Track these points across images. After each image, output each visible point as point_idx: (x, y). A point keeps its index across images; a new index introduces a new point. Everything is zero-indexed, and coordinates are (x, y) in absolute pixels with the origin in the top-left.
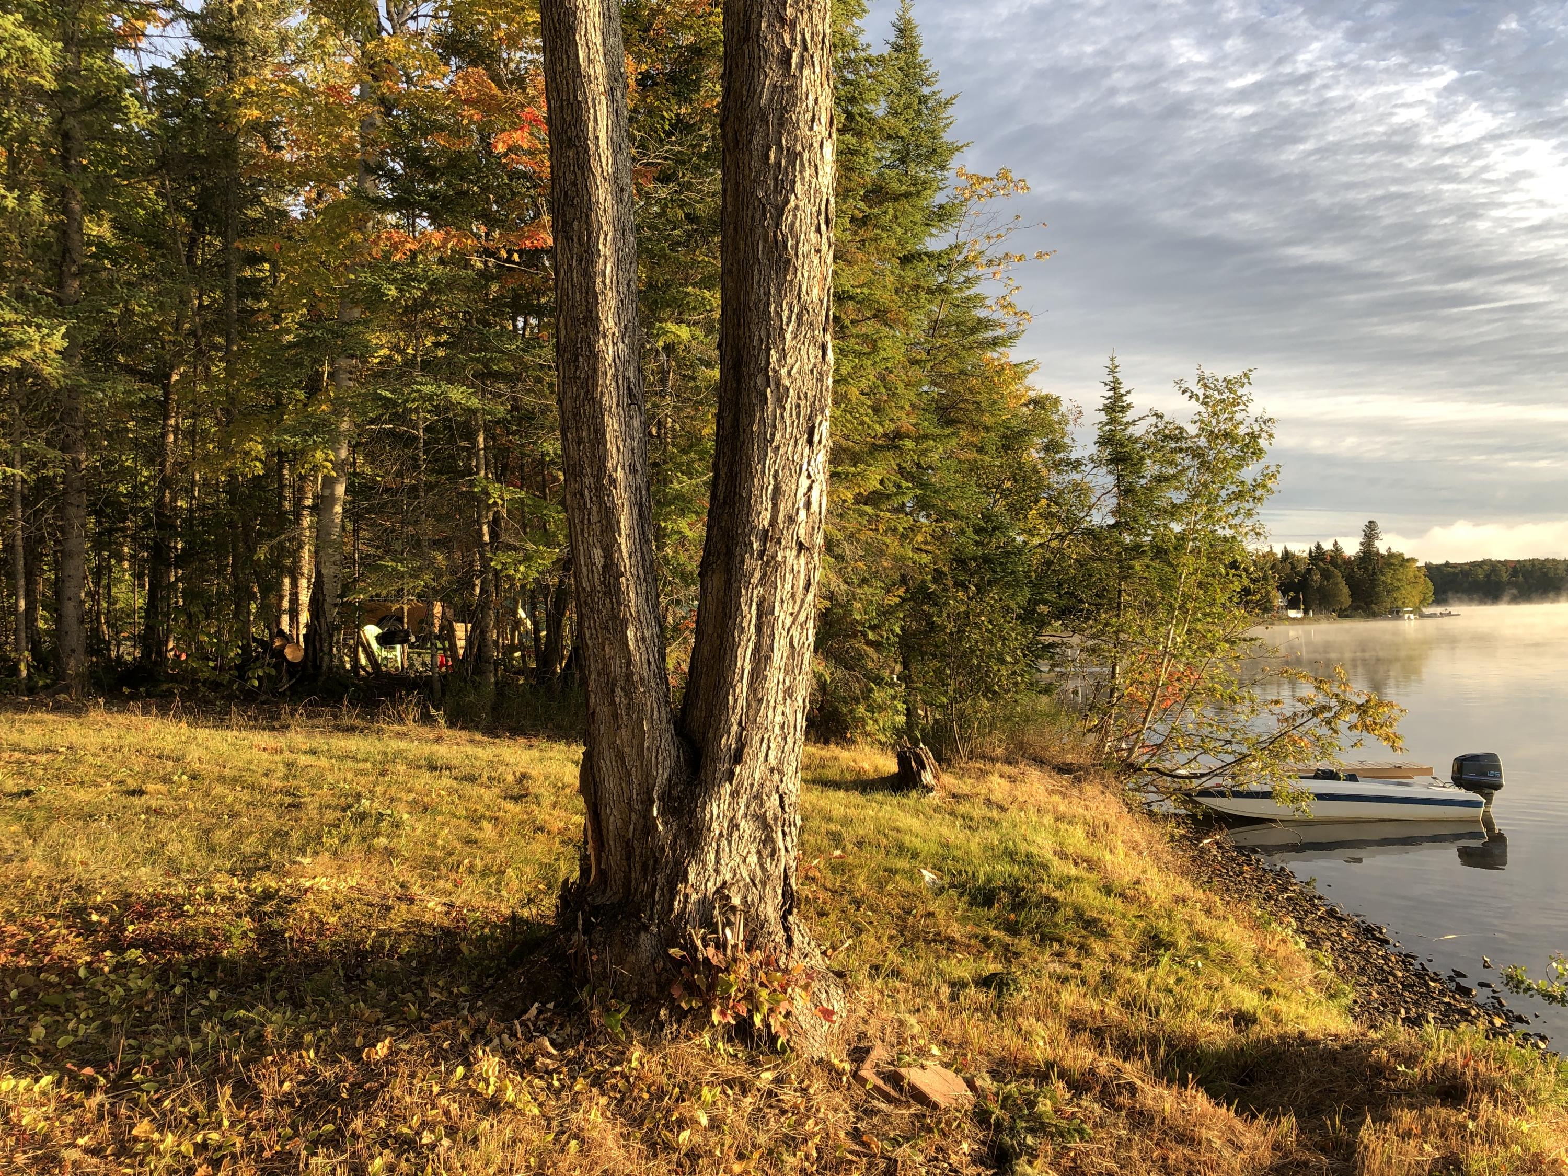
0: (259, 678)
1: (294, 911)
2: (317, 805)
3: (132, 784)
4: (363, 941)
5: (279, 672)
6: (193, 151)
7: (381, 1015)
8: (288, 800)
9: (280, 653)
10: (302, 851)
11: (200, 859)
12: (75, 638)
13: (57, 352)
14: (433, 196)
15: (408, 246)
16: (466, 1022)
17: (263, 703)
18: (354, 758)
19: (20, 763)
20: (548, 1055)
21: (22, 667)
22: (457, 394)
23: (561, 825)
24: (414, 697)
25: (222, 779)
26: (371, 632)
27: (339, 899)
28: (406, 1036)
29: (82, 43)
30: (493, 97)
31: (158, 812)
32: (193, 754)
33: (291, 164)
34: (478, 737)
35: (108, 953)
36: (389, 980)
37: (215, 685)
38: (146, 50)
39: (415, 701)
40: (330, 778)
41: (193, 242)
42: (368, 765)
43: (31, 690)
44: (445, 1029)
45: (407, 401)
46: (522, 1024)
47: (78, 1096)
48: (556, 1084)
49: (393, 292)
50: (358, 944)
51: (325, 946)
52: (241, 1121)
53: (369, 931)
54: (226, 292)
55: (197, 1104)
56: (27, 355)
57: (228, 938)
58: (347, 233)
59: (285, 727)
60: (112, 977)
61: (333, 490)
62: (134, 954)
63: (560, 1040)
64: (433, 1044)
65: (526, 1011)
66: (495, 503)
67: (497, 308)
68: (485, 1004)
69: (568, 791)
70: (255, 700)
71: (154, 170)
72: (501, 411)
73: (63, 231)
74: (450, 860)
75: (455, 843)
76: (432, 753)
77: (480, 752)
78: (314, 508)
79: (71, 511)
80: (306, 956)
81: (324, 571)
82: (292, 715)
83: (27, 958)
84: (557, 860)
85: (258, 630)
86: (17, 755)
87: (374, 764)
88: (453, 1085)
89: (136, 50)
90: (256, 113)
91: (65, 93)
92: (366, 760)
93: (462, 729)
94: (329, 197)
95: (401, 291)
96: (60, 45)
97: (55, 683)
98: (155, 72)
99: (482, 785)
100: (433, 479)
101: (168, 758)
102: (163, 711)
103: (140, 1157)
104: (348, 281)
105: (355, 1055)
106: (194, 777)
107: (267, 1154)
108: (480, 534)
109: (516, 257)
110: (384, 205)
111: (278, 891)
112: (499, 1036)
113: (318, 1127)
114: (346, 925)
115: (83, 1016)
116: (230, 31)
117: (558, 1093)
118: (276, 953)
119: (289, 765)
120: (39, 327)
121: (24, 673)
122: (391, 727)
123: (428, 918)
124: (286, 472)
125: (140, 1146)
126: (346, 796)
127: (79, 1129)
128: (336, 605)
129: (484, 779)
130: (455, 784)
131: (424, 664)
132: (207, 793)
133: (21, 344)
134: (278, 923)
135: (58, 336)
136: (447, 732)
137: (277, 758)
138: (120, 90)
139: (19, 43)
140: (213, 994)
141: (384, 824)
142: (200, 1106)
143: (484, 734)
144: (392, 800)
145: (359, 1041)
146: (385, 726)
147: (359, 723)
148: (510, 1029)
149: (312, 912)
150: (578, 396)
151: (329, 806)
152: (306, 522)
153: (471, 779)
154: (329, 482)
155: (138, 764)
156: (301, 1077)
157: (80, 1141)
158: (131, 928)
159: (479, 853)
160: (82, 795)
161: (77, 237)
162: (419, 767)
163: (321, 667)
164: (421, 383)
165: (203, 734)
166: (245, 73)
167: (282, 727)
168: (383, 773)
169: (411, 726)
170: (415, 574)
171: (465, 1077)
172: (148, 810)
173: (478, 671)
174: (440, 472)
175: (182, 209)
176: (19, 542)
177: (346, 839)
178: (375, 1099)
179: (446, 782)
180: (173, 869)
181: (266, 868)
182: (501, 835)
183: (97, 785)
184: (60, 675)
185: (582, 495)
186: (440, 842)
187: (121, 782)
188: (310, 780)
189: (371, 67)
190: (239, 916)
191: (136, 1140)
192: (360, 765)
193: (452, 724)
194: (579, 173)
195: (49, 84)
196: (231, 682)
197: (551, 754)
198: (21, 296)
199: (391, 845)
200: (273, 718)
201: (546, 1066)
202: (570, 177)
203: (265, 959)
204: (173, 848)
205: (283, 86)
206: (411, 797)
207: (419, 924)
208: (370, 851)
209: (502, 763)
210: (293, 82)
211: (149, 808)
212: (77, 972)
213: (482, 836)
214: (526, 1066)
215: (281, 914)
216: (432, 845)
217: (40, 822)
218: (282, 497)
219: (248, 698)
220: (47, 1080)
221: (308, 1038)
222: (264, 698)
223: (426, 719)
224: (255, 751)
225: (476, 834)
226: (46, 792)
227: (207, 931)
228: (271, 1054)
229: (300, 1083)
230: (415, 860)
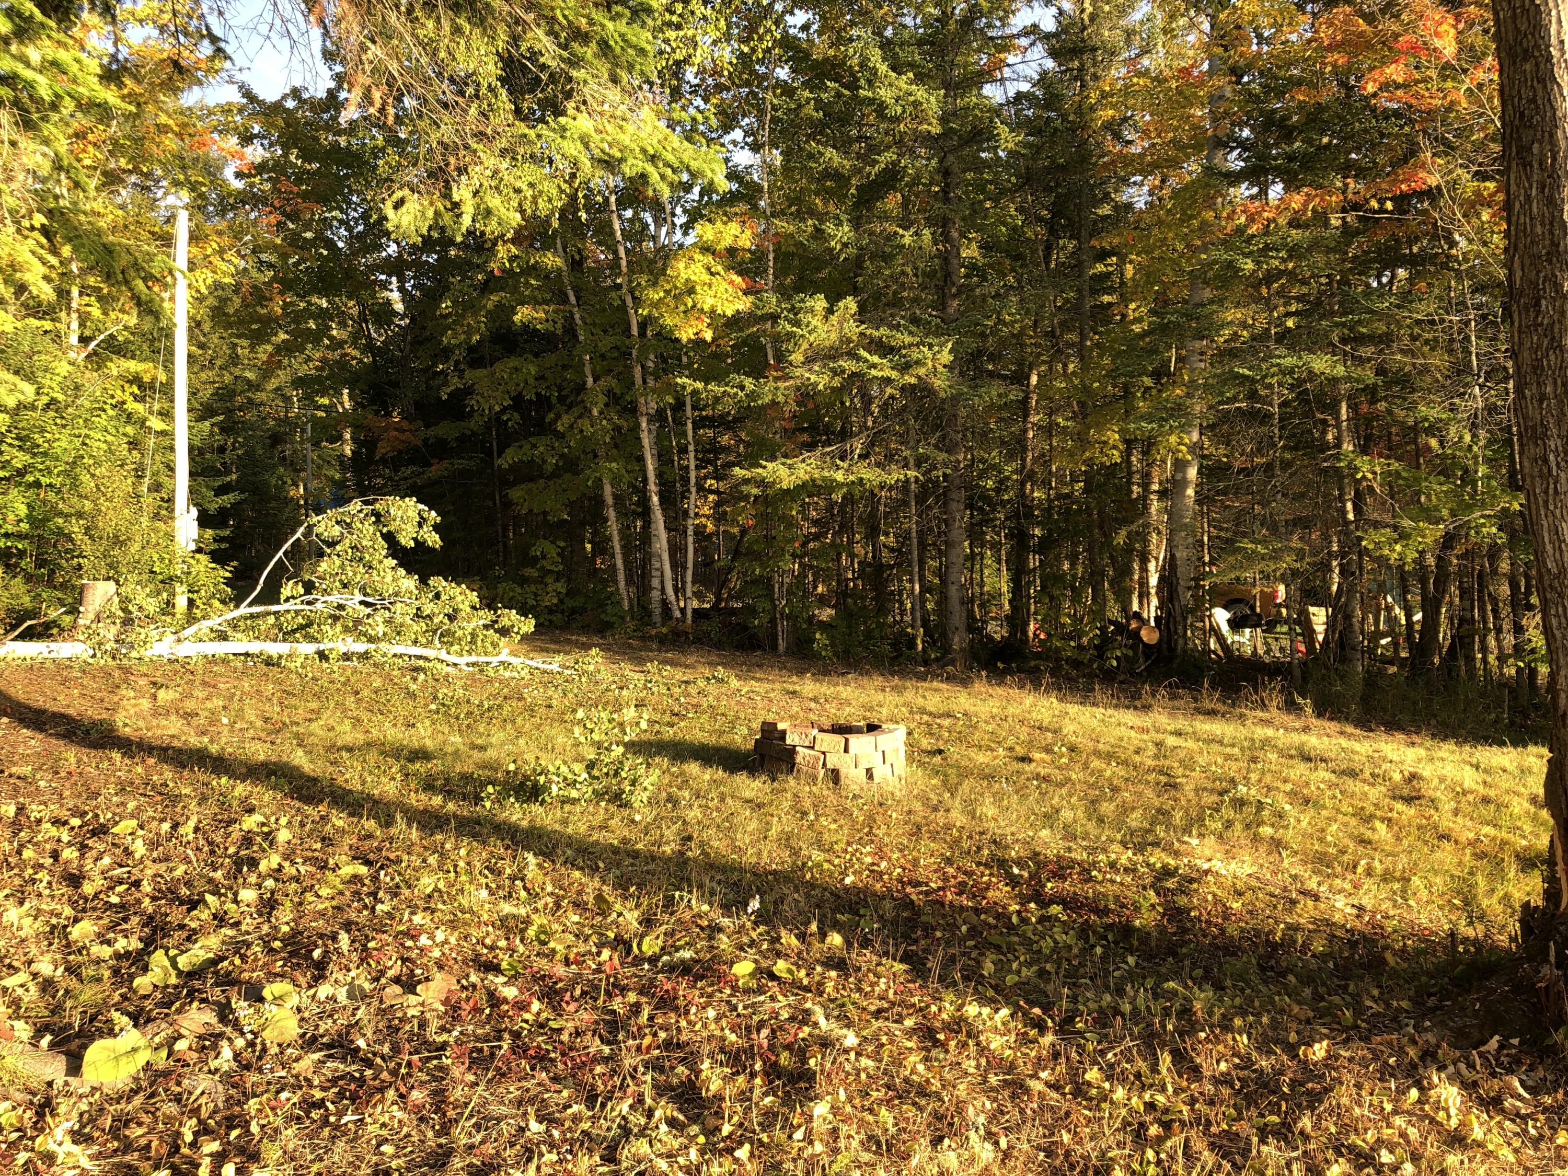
0: (1117, 659)
1: (1196, 891)
2: (1192, 786)
3: (1020, 751)
4: (1271, 932)
5: (1136, 653)
6: (1053, 162)
7: (1311, 1014)
8: (1163, 779)
9: (1136, 634)
10: (1187, 830)
11: (1091, 827)
12: (958, 618)
13: (945, 366)
14: (1291, 158)
15: (1266, 215)
16: (1414, 1042)
17: (1122, 682)
18: (1221, 743)
19: (929, 725)
20: (1519, 1098)
21: (919, 641)
22: (1321, 364)
23: (1471, 835)
24: (1277, 684)
25: (1097, 753)
26: (1221, 616)
27: (1239, 885)
28: (1346, 1042)
29: (958, 86)
30: (1362, 34)
31: (1046, 779)
32: (1069, 728)
33: (1142, 155)
34: (1350, 729)
35: (1032, 905)
36: (1308, 979)
37: (1076, 664)
38: (1010, 79)
39: (1279, 687)
40: (1202, 761)
41: (1048, 249)
42: (1236, 751)
43: (926, 662)
44: (1390, 1044)
45: (1265, 377)
46: (1481, 1055)
47: (1033, 1033)
48: (1533, 1132)
49: (1249, 265)
50: (1267, 934)
51: (1232, 930)
52: (1183, 1091)
53: (1277, 922)
54: (1079, 291)
55: (1140, 1063)
56: (922, 371)
57: (1137, 909)
58: (1199, 213)
59: (1146, 708)
60: (1039, 927)
61: (1185, 473)
62: (1055, 909)
63: (1530, 1083)
64: (1376, 1058)
65: (1485, 1042)
66: (1364, 477)
67: (1362, 265)
68: (1434, 1025)
69: (1471, 798)
70: (1113, 679)
71: (1018, 188)
72: (1369, 375)
73: (945, 258)
74: (1346, 858)
75: (1346, 841)
76: (1303, 744)
77: (1357, 746)
78: (1163, 494)
79: (954, 506)
80: (1214, 938)
81: (1178, 555)
82: (1154, 696)
83: (968, 899)
84: (1471, 873)
85: (1113, 612)
86: (925, 718)
87: (1242, 749)
88: (1406, 1106)
89: (1002, 80)
90: (1111, 112)
91: (947, 134)
92: (1233, 745)
93: (1331, 719)
94: (1173, 181)
95: (1258, 263)
96: (942, 92)
97: (943, 656)
98: (1019, 96)
99: (1364, 781)
100: (1287, 456)
101: (1048, 730)
102: (1037, 686)
103: (1095, 1102)
104: (1200, 262)
105: (1291, 1051)
106: (1072, 749)
107: (1214, 1129)
108: (1344, 512)
109: (1389, 205)
110: (1234, 178)
111: (1177, 869)
112: (1455, 1064)
113: (1262, 1116)
114: (1251, 912)
115: (1022, 959)
116: (1083, 41)
117: (1536, 1142)
118: (1185, 931)
119: (1159, 745)
120: (931, 346)
121: (920, 647)
122: (1254, 713)
123: (1337, 918)
124: (1133, 459)
125: (1094, 1091)
126: (1221, 780)
127: (1039, 1063)
128: (1189, 588)
129: (1367, 774)
130: (1333, 777)
131: (1282, 649)
132: (1086, 766)
133: (918, 363)
134: (1182, 901)
135: (946, 351)
136: (1314, 721)
137: (1145, 737)
138: (991, 121)
139: (912, 99)
140: (1131, 960)
141: (1266, 813)
142: (1142, 1065)
143: (1356, 726)
144: (1269, 789)
145: (1293, 1037)
146: (1247, 712)
147: (1220, 707)
148: (1467, 1058)
149: (1214, 895)
150: (1539, 346)
151: (1205, 789)
152: (1155, 505)
153: (1352, 774)
154: (1181, 465)
155: (1024, 733)
156: (1237, 1061)
157: (1044, 1075)
158: (1049, 885)
159: (1377, 856)
160: (982, 758)
161: (955, 261)
162: (1291, 757)
163: (1175, 649)
164: (1279, 357)
165: (1073, 709)
166: (1096, 77)
167: (1144, 707)
168: (1254, 760)
169: (1274, 713)
170: (1276, 556)
171: (1419, 1101)
172: (1037, 777)
173: (1344, 659)
174: (1295, 448)
175: (1040, 219)
176: (914, 534)
177: (1229, 824)
178: (1321, 1102)
179: (1323, 774)
180: (1069, 834)
181: (1156, 844)
182: (1398, 839)
183: (992, 750)
184: (946, 649)
185: (1546, 461)
186: (1329, 838)
187: (1011, 749)
188: (1181, 762)
189: (1222, 37)
190: (1144, 888)
191: (1089, 1084)
192: (1228, 750)
193: (1320, 715)
194: (1539, 87)
195: (936, 129)
196: (1091, 661)
197: (1441, 754)
198: (915, 321)
199: (1278, 836)
200: (1133, 698)
201: (1518, 1109)
202: (1526, 94)
203: (1174, 934)
204: (1067, 815)
205: (1135, 80)
206: (1288, 787)
207: (1329, 923)
208: (1256, 839)
209: (1384, 759)
210: (1145, 73)
211: (1038, 775)
212: (1010, 919)
213: (1376, 837)
214: (1493, 1104)
215: (1183, 892)
216: (1321, 840)
217: (953, 779)
218: (1130, 483)
219: (1108, 677)
220: (1005, 1012)
221: (1238, 1022)
222: (1122, 677)
223: (1291, 706)
224: (1123, 728)
225: (1368, 834)
226: (954, 752)
227: (1117, 897)
228: (1203, 1030)
229: (1236, 1067)
230: (1305, 854)
